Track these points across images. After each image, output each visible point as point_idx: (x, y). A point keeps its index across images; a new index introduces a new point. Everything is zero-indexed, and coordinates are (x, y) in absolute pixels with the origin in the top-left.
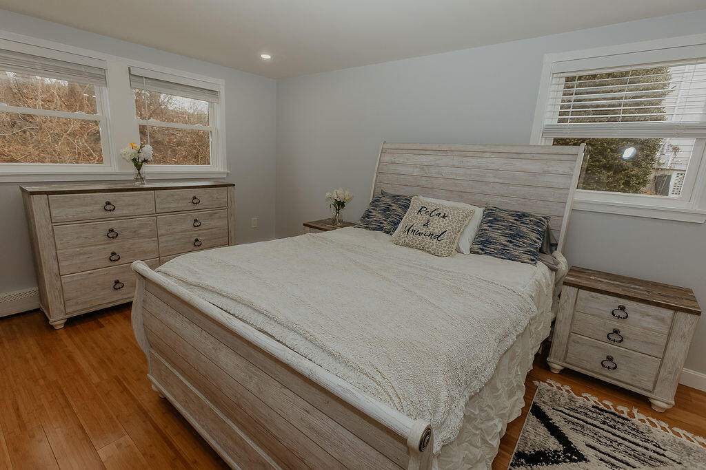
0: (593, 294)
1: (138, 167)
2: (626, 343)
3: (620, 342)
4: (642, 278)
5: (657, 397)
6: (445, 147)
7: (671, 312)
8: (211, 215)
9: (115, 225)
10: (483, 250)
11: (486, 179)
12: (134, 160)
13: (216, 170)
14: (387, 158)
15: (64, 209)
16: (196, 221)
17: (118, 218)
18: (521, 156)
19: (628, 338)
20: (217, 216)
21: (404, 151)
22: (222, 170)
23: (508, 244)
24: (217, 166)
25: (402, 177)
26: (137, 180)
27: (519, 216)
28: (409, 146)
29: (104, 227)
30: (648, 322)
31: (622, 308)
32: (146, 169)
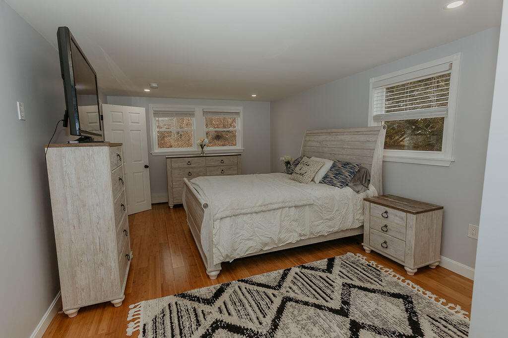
0: (376, 205)
1: (202, 148)
2: (389, 232)
3: (386, 231)
4: (418, 200)
5: (407, 265)
6: (329, 131)
7: (405, 214)
8: (230, 168)
9: (191, 170)
10: (323, 181)
11: (344, 147)
12: (201, 145)
13: (239, 148)
14: (308, 138)
15: (176, 164)
16: (222, 170)
17: (192, 168)
18: (359, 133)
19: (391, 230)
20: (232, 169)
21: (314, 134)
22: (241, 148)
23: (333, 178)
24: (238, 147)
25: (313, 147)
26: (202, 153)
27: (345, 165)
28: (316, 131)
29: (187, 171)
30: (397, 220)
31: (386, 212)
32: (205, 149)
